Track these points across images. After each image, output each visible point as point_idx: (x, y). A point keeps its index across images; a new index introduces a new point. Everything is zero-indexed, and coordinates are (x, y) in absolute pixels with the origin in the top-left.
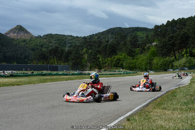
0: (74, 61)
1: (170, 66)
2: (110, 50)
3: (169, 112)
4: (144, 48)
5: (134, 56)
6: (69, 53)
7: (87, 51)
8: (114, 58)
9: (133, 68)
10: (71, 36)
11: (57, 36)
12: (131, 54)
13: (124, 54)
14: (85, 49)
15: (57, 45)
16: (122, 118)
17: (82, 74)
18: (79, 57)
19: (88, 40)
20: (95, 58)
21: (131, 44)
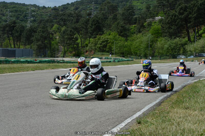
0: (40, 43)
1: (181, 52)
2: (93, 27)
3: (196, 112)
4: (143, 24)
5: (128, 36)
6: (33, 31)
7: (58, 29)
8: (99, 39)
9: (127, 54)
10: (35, 6)
11: (13, 6)
12: (124, 33)
13: (113, 33)
14: (56, 26)
15: (14, 19)
16: (129, 120)
17: (53, 62)
18: (48, 37)
19: (61, 12)
20: (70, 39)
21: (124, 20)
